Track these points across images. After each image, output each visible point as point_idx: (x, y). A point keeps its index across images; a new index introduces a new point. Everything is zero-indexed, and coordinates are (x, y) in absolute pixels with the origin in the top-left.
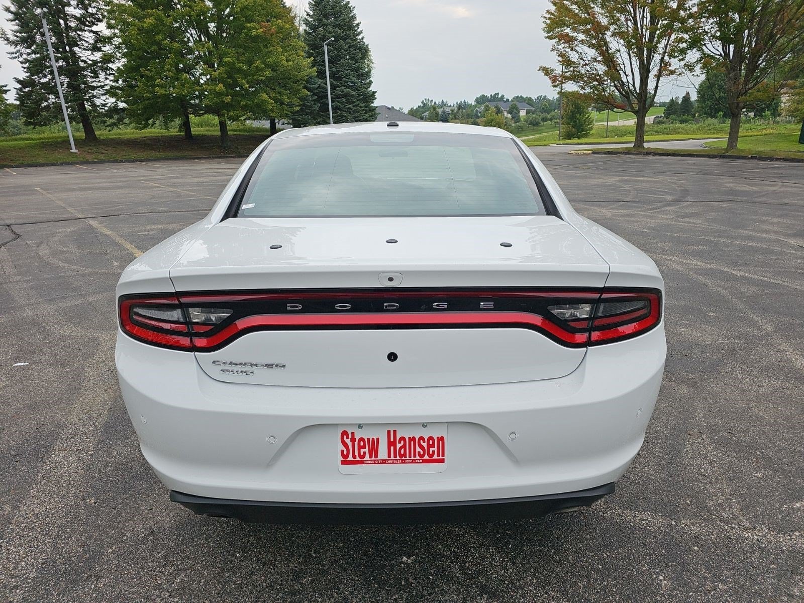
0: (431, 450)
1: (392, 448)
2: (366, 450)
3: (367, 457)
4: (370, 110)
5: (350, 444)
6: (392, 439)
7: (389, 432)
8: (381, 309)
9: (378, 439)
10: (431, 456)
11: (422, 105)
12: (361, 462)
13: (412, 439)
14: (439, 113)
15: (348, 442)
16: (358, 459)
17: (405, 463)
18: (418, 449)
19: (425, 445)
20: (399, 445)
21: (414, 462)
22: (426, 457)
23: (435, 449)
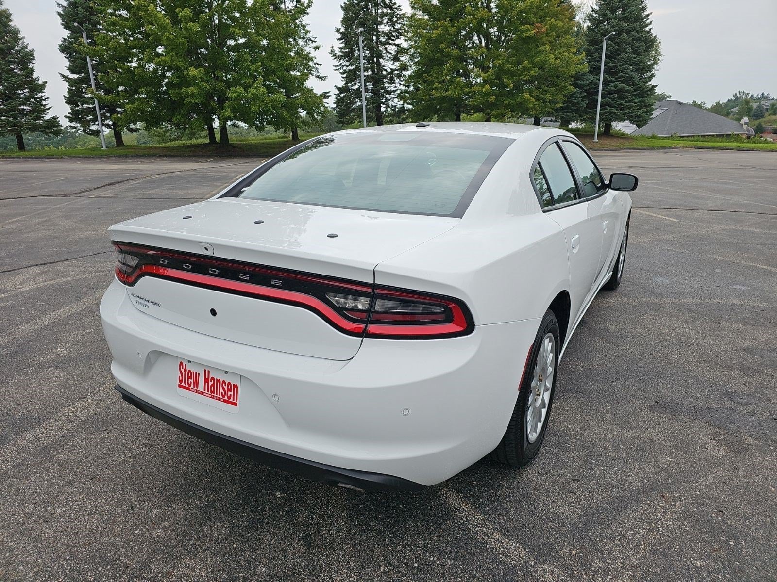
0: (229, 393)
1: (207, 384)
2: (192, 381)
3: (192, 387)
4: (645, 106)
5: (183, 373)
6: (207, 377)
7: (205, 370)
8: (206, 273)
9: (199, 374)
10: (229, 398)
11: (733, 98)
12: (188, 389)
13: (219, 381)
14: (752, 107)
15: (183, 370)
16: (187, 386)
17: (213, 398)
18: (222, 390)
19: (226, 388)
20: (211, 383)
21: (218, 399)
22: (226, 398)
23: (232, 393)
